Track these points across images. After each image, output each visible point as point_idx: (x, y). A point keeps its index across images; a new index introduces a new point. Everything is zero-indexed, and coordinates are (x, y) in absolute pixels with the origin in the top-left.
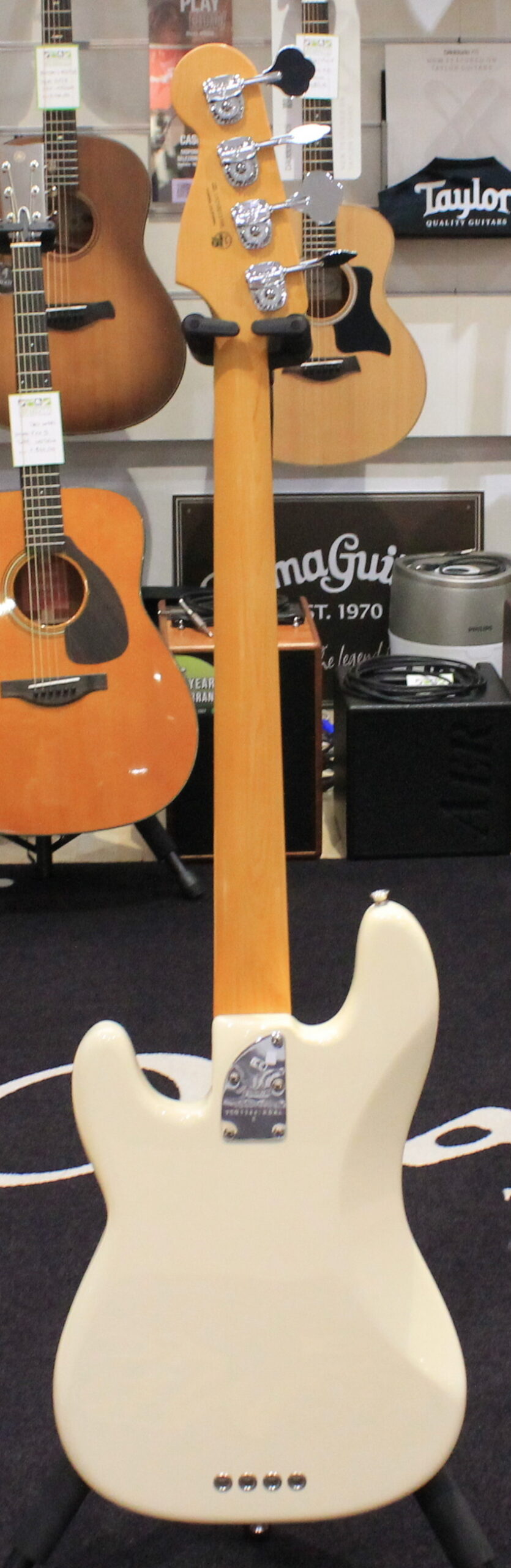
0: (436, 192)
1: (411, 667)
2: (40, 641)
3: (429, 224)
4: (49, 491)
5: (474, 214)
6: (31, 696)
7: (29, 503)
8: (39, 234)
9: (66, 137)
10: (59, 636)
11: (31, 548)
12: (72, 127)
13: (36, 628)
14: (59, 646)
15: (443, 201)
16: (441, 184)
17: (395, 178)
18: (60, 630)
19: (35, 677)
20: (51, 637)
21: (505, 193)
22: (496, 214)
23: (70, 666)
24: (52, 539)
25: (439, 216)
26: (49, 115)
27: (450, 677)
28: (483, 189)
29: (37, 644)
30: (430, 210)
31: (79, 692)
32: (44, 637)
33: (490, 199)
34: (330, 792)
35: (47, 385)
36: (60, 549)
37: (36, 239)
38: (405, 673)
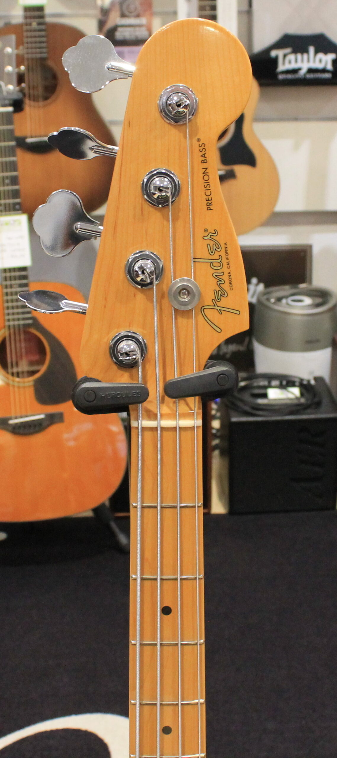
0: (285, 56)
1: (269, 382)
2: (16, 389)
3: (281, 77)
4: (21, 286)
5: (311, 71)
6: (10, 428)
7: (7, 294)
8: (11, 102)
9: (39, 24)
10: (29, 387)
11: (9, 326)
12: (42, 17)
13: (13, 381)
14: (30, 393)
15: (290, 62)
16: (288, 50)
17: (259, 46)
18: (30, 381)
19: (13, 415)
20: (24, 387)
21: (331, 57)
22: (324, 71)
23: (38, 406)
24: (24, 319)
25: (287, 72)
26: (27, 9)
27: (296, 391)
28: (316, 52)
29: (14, 392)
30: (281, 67)
31: (45, 424)
32: (19, 387)
33: (320, 61)
34: (216, 453)
35: (18, 210)
36: (28, 326)
37: (10, 105)
38: (266, 387)
